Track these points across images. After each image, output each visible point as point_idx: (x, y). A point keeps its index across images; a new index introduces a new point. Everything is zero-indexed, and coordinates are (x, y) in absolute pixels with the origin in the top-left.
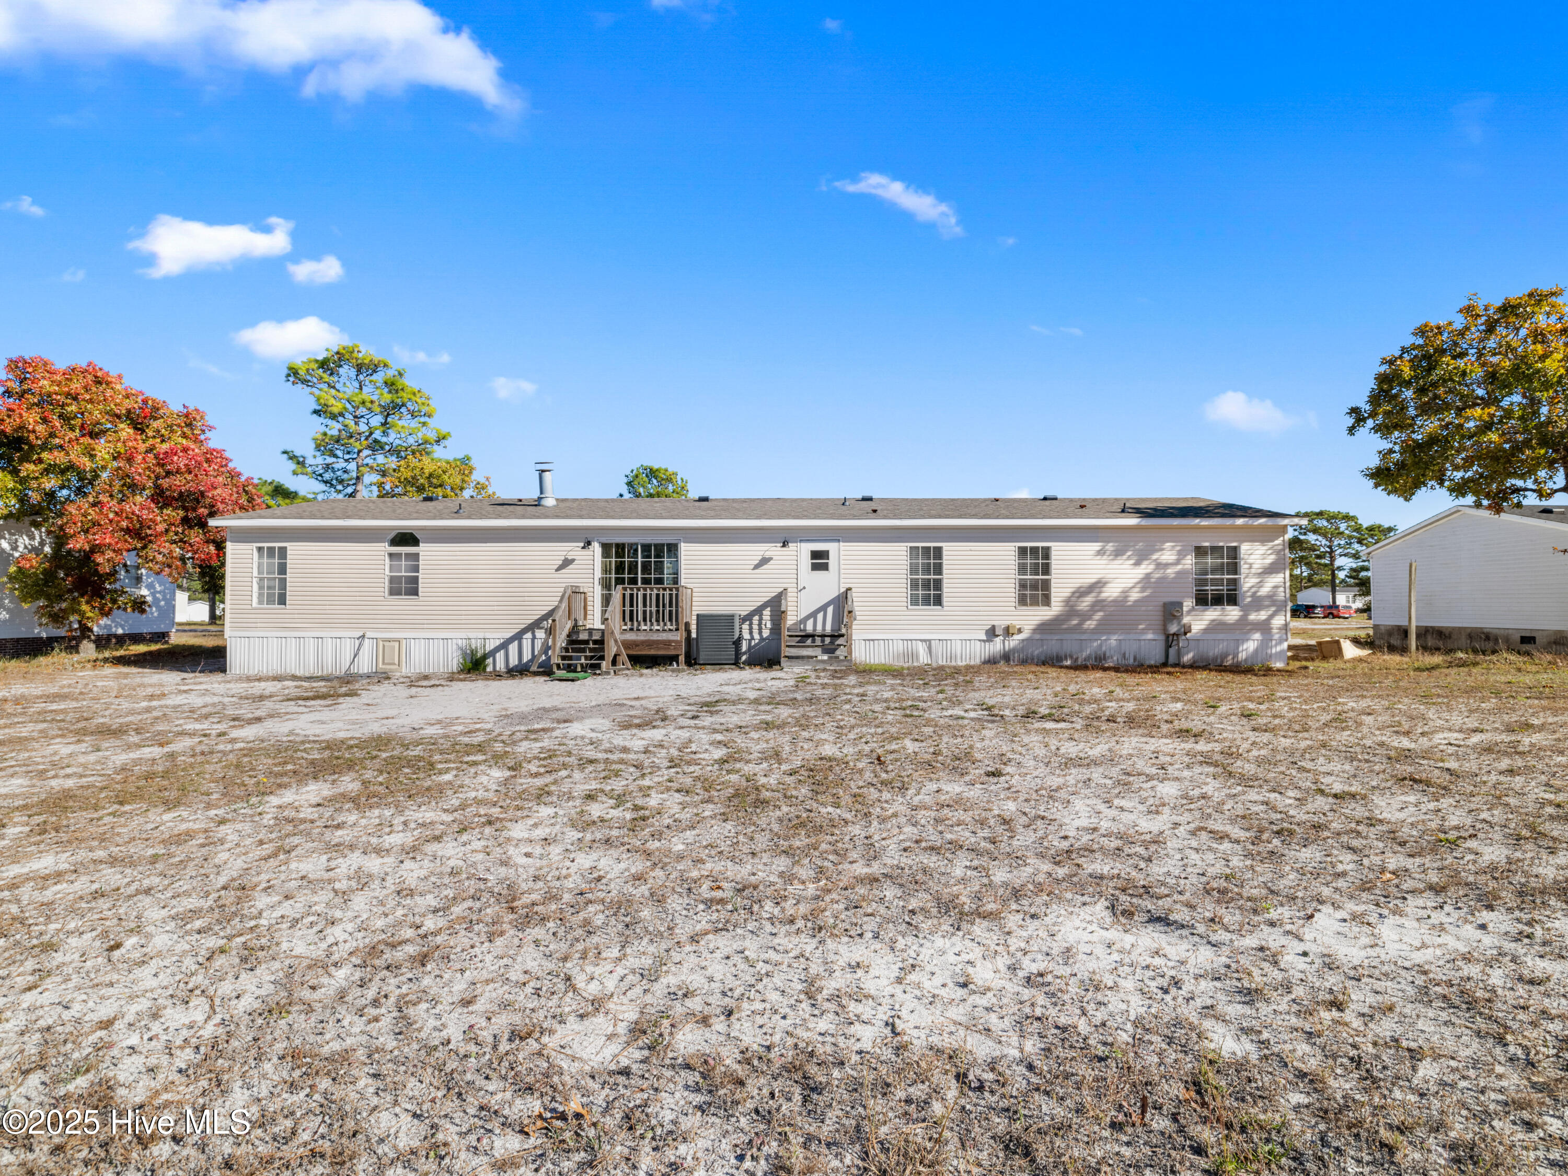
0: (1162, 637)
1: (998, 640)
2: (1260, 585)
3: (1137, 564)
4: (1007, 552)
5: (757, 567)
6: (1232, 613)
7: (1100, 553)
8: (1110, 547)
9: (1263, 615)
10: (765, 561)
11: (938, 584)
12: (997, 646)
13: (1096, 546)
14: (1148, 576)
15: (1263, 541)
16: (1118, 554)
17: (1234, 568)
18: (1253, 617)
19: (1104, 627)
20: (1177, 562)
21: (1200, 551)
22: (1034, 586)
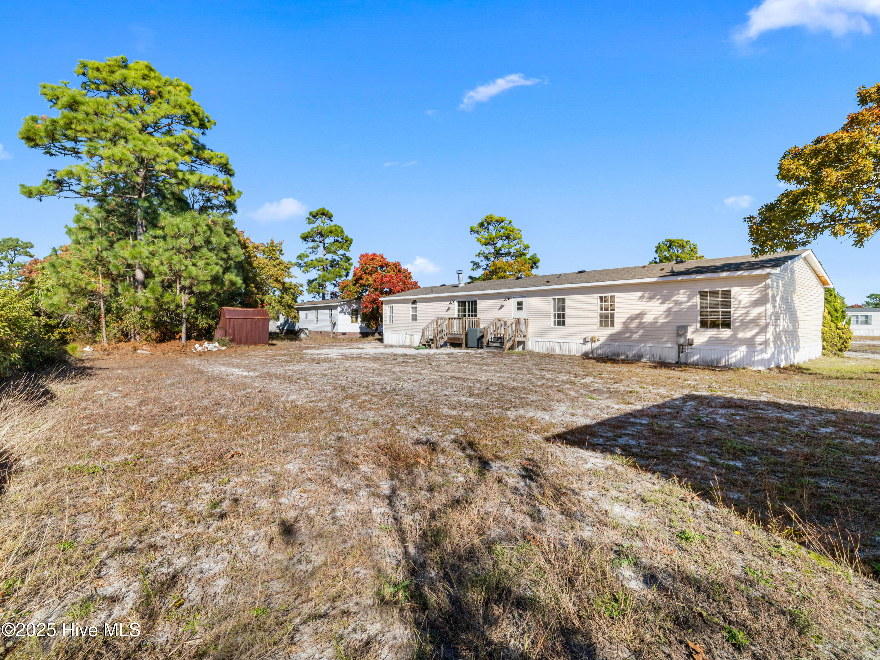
0: (676, 346)
1: (589, 344)
2: (747, 314)
3: (663, 303)
4: (594, 300)
5: (500, 309)
6: (725, 333)
7: (641, 298)
8: (647, 294)
9: (749, 334)
10: (502, 307)
11: (564, 316)
12: (588, 347)
13: (639, 294)
14: (669, 310)
15: (750, 285)
16: (651, 298)
17: (727, 304)
18: (741, 335)
19: (643, 339)
20: (688, 301)
21: (703, 295)
22: (607, 316)
